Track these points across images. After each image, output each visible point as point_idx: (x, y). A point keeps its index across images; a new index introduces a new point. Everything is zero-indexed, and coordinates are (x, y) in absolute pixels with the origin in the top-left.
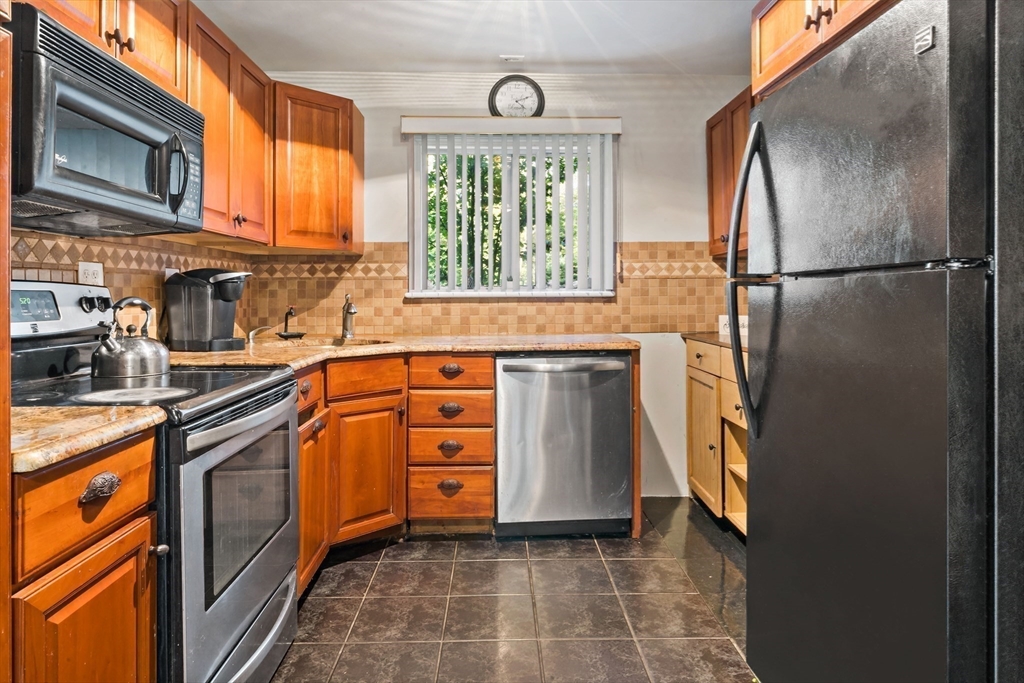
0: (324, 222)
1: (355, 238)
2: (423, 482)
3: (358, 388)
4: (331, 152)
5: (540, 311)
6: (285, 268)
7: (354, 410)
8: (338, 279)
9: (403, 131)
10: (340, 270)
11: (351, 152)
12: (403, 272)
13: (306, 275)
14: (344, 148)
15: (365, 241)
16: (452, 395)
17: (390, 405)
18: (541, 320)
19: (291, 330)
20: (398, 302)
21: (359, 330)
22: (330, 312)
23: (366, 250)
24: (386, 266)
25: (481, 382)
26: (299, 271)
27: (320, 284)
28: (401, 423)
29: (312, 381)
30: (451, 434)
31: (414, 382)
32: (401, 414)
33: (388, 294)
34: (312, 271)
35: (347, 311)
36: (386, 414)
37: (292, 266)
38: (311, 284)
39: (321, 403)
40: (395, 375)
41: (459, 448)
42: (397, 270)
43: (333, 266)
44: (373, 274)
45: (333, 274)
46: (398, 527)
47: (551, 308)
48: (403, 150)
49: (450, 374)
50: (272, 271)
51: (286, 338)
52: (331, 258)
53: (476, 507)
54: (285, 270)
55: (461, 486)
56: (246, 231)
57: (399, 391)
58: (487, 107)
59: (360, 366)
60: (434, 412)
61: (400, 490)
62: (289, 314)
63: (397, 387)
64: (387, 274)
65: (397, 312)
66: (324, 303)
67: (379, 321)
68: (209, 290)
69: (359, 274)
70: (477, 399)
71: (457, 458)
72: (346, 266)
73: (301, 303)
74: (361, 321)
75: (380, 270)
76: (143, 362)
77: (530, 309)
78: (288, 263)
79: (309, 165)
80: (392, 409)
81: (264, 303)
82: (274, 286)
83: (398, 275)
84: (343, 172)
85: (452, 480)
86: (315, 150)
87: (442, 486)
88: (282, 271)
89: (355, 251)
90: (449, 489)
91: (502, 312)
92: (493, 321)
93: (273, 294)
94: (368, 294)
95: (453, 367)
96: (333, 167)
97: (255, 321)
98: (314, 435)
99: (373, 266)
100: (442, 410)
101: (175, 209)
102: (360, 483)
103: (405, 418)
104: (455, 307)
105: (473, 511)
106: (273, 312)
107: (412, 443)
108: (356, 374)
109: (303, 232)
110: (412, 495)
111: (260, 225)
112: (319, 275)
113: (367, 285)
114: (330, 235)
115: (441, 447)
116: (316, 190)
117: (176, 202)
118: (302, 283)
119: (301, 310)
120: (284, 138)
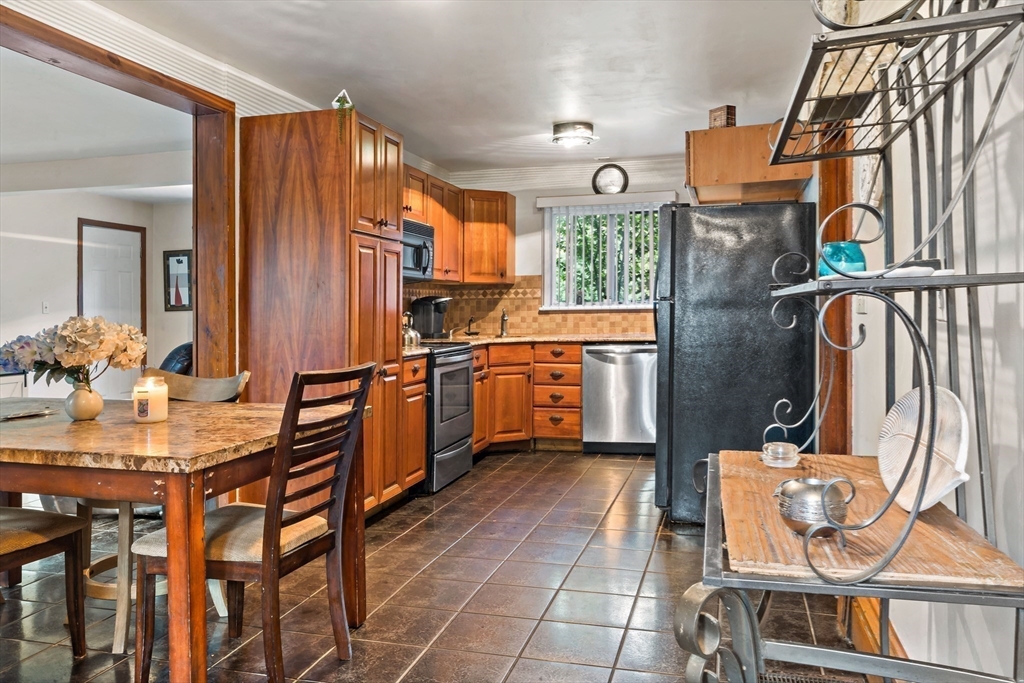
0: (490, 266)
1: (509, 273)
2: (540, 416)
3: (505, 360)
4: (494, 226)
5: (624, 319)
6: (469, 292)
7: (503, 372)
8: (500, 299)
9: (538, 206)
10: (501, 294)
11: (506, 223)
12: (539, 294)
13: (481, 297)
14: (502, 222)
15: (516, 274)
16: (558, 367)
17: (523, 371)
18: (625, 324)
19: (472, 331)
20: (535, 313)
21: (512, 331)
22: (494, 320)
23: (517, 280)
24: (528, 290)
25: (574, 359)
26: (477, 294)
27: (489, 302)
28: (529, 381)
29: (482, 353)
30: (557, 390)
31: (537, 359)
32: (529, 376)
33: (529, 308)
34: (485, 295)
35: (503, 320)
36: (521, 376)
37: (473, 292)
38: (484, 302)
39: (486, 367)
40: (526, 355)
41: (561, 397)
42: (535, 293)
43: (497, 291)
44: (520, 296)
45: (497, 296)
46: (528, 441)
47: (631, 316)
48: (539, 216)
49: (557, 354)
50: (462, 295)
51: (469, 335)
52: (495, 286)
53: (571, 432)
54: (469, 294)
55: (562, 420)
56: (451, 277)
57: (528, 364)
58: (591, 186)
59: (506, 348)
60: (548, 376)
61: (528, 420)
62: (471, 321)
63: (526, 361)
64: (529, 296)
65: (535, 320)
66: (492, 314)
67: (524, 325)
68: (433, 308)
69: (513, 296)
70: (571, 369)
71: (560, 403)
72: (505, 291)
73: (478, 314)
74: (512, 326)
75: (525, 293)
76: (411, 339)
77: (618, 317)
78: (472, 289)
79: (482, 234)
80: (523, 373)
81: (457, 314)
82: (463, 304)
83: (536, 296)
84: (501, 237)
85: (558, 416)
86: (485, 226)
87: (552, 419)
88: (467, 294)
89: (508, 282)
90: (556, 421)
91: (600, 319)
92: (594, 325)
93: (462, 309)
94: (518, 308)
95: (558, 350)
96: (495, 235)
97: (452, 325)
98: (481, 379)
99: (520, 291)
100: (552, 375)
101: (424, 273)
102: (505, 413)
103: (532, 379)
104: (570, 316)
105: (569, 434)
106: (462, 320)
107: (536, 393)
108: (504, 352)
109: (479, 274)
110: (535, 424)
111: (456, 272)
112: (489, 297)
113: (517, 303)
114: (493, 274)
115: (551, 397)
116: (486, 248)
117: (425, 270)
118: (479, 302)
119: (478, 319)
120: (469, 221)
